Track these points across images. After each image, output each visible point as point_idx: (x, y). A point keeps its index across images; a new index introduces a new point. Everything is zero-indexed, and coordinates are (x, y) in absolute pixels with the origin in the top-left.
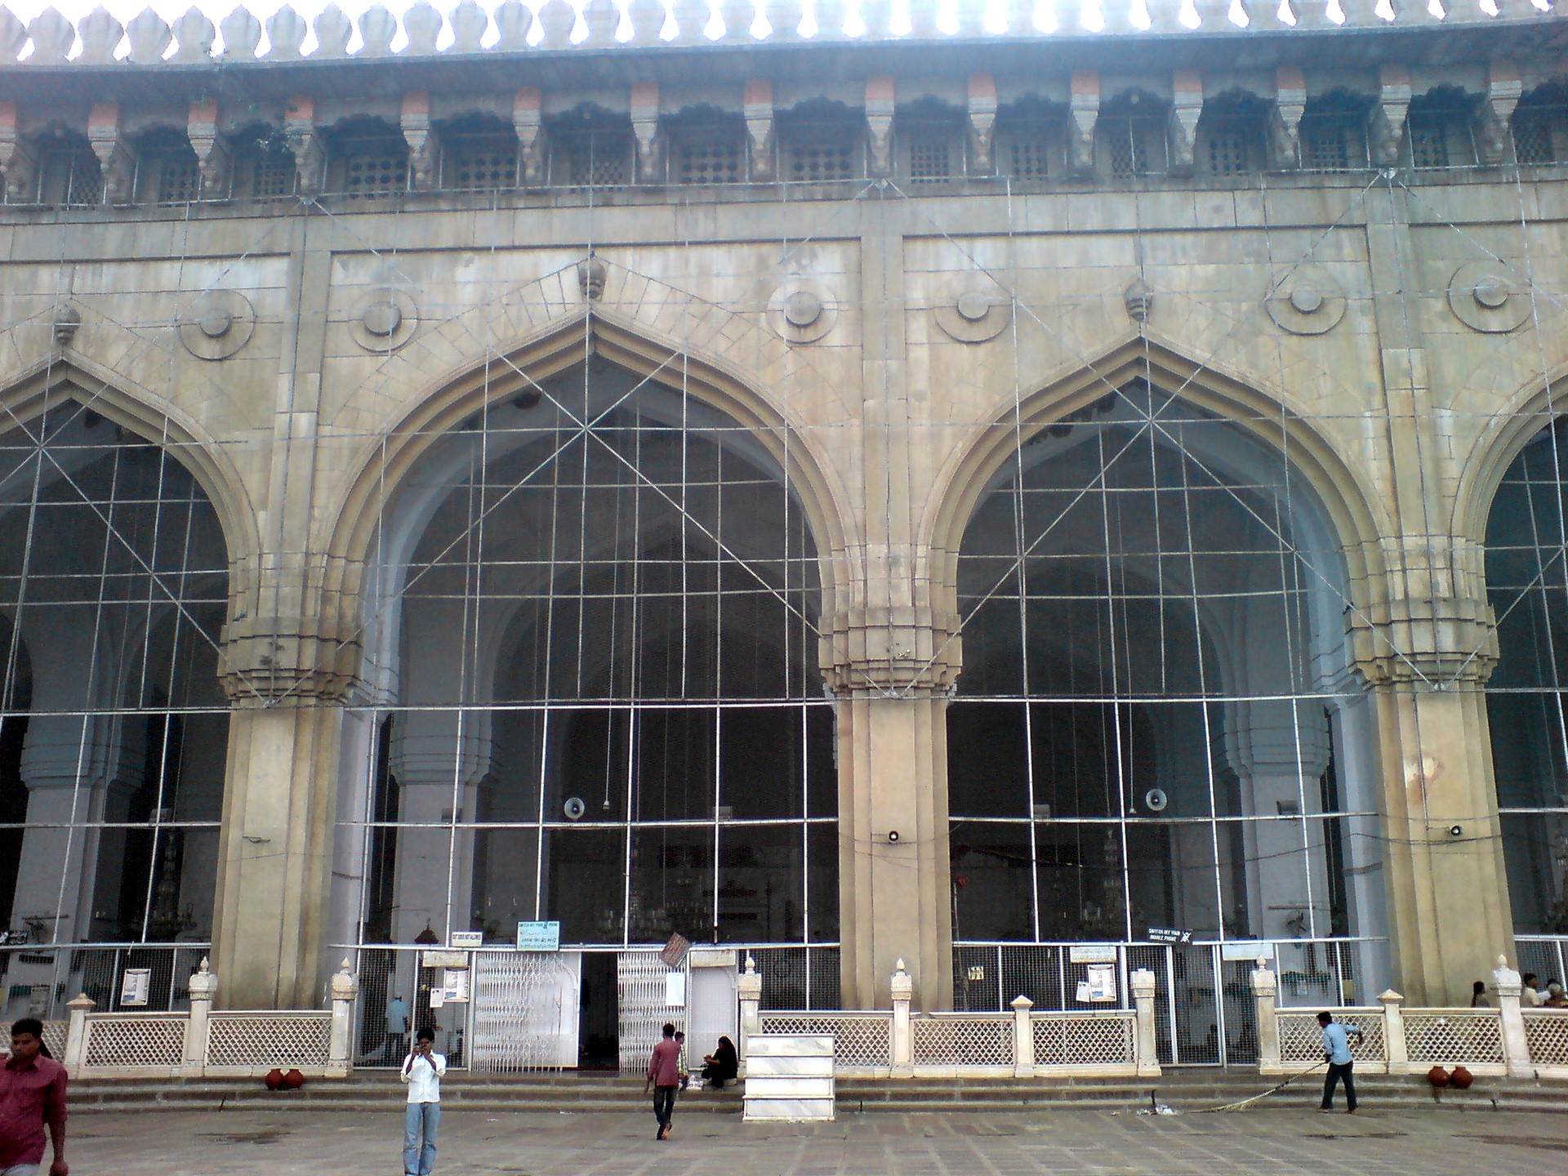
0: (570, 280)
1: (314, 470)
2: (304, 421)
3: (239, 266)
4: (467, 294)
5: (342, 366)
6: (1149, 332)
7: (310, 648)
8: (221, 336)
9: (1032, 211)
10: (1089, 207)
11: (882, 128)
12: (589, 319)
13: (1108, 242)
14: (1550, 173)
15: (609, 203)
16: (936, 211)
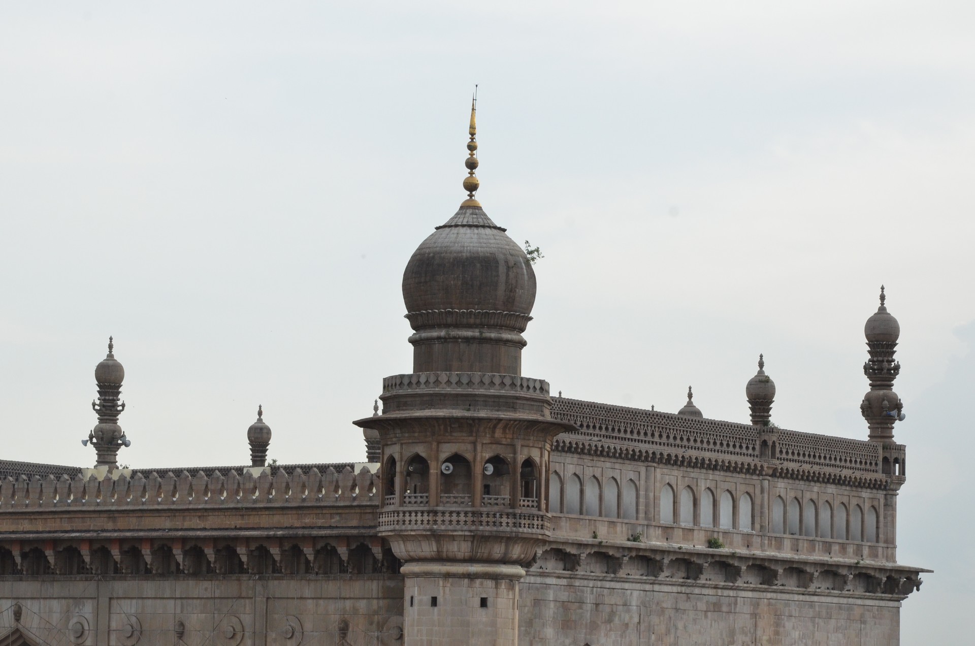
0: (11, 613)
6: (182, 644)
9: (149, 587)
10: (167, 587)
11: (87, 559)
12: (17, 630)
13: (172, 602)
14: (312, 577)
15: (21, 580)
16: (120, 587)
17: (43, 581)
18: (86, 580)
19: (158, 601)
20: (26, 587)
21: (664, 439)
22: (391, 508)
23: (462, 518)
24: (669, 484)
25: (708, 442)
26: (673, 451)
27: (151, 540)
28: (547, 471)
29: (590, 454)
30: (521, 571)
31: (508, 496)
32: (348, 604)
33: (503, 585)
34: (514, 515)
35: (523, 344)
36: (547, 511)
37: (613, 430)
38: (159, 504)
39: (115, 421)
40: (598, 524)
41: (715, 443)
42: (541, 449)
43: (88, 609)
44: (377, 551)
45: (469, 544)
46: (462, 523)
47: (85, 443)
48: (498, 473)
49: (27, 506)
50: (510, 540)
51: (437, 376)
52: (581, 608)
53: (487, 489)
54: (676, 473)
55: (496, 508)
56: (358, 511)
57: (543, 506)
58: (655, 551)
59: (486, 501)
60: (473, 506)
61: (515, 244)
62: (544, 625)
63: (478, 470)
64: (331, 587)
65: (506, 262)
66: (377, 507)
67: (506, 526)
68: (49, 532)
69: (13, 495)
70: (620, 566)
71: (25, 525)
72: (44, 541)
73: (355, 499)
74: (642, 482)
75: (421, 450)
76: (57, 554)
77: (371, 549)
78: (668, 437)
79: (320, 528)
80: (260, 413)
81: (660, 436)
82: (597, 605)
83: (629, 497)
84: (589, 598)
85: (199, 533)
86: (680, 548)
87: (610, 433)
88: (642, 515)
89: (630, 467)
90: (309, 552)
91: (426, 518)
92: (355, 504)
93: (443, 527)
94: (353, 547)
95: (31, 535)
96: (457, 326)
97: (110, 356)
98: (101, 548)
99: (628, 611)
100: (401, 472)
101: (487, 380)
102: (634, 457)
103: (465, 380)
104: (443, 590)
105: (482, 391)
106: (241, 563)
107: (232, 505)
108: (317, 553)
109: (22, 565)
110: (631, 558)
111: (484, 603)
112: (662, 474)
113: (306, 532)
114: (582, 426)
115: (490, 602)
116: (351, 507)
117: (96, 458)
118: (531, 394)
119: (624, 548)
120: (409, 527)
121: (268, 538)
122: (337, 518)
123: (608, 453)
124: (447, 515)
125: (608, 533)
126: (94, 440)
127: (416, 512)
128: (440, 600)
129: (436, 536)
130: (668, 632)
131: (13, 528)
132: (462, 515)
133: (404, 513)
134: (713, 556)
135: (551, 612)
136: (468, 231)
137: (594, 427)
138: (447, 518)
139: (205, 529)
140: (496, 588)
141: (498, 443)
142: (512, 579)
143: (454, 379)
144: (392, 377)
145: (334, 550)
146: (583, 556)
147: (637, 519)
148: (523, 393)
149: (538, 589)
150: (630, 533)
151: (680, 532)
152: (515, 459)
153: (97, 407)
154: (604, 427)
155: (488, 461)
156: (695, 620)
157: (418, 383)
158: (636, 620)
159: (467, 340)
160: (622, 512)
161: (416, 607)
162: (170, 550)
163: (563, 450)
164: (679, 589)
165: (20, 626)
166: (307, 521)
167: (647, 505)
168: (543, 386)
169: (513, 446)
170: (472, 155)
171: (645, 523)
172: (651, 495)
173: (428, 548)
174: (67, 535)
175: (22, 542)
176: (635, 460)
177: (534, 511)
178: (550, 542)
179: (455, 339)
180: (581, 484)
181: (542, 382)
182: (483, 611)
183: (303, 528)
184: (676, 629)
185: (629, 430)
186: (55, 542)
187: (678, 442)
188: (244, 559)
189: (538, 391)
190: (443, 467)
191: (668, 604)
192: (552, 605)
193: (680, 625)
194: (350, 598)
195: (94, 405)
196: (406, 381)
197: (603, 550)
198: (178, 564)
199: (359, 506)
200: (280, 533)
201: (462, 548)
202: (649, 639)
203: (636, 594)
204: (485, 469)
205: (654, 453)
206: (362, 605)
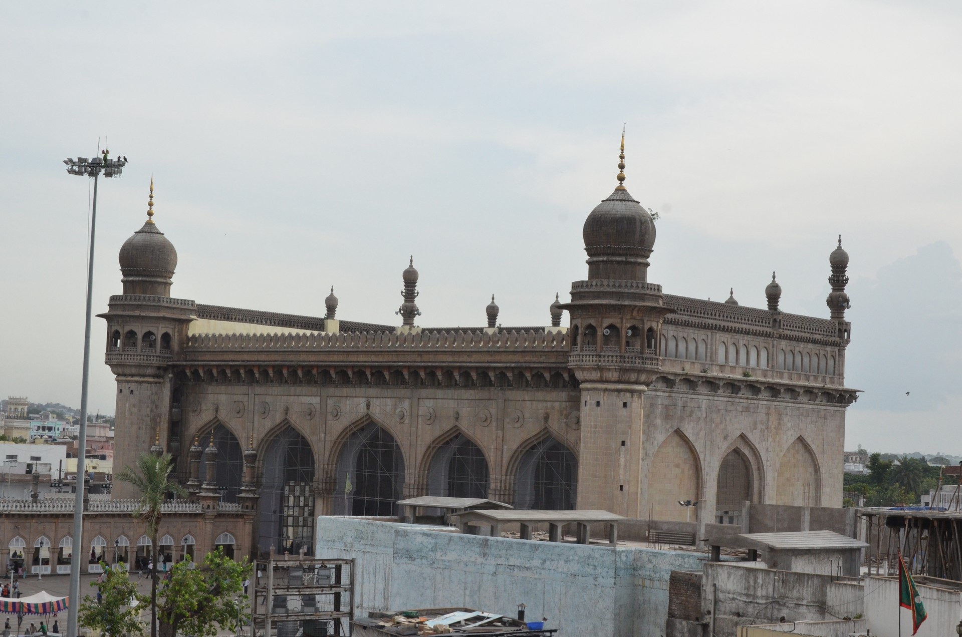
0: (364, 405)
1: (325, 446)
2: (323, 435)
3: (313, 398)
4: (348, 407)
5: (329, 422)
6: (457, 424)
7: (324, 484)
8: (310, 415)
9: (440, 393)
10: (450, 393)
11: (407, 377)
12: (368, 414)
13: (453, 401)
14: (530, 389)
15: (370, 387)
16: (424, 392)
17: (382, 388)
18: (406, 388)
19: (445, 401)
20: (373, 391)
21: (721, 318)
22: (575, 353)
23: (614, 359)
24: (723, 342)
25: (745, 319)
26: (726, 324)
27: (442, 368)
28: (660, 334)
29: (681, 325)
30: (644, 388)
31: (639, 348)
32: (549, 404)
33: (636, 396)
34: (643, 358)
35: (648, 265)
36: (660, 356)
37: (694, 312)
38: (446, 348)
39: (413, 301)
40: (685, 363)
41: (748, 320)
42: (658, 322)
43: (406, 404)
44: (566, 376)
45: (618, 373)
46: (614, 362)
47: (397, 313)
48: (634, 335)
49: (374, 347)
50: (640, 371)
51: (602, 282)
52: (675, 408)
53: (628, 344)
54: (727, 336)
55: (633, 354)
56: (555, 354)
57: (658, 353)
58: (715, 378)
59: (628, 350)
60: (620, 352)
61: (645, 211)
62: (655, 417)
63: (623, 333)
64: (540, 395)
65: (641, 220)
66: (567, 352)
67: (638, 364)
68: (386, 362)
69: (366, 342)
70: (697, 386)
71: (373, 358)
72: (383, 367)
73: (553, 347)
74: (709, 341)
75: (593, 322)
76: (390, 374)
77: (562, 375)
78: (723, 316)
79: (534, 362)
80: (493, 299)
81: (719, 316)
82: (684, 407)
83: (702, 348)
84: (680, 403)
85: (468, 364)
86: (729, 377)
87: (692, 314)
88: (708, 359)
89: (703, 332)
90: (528, 375)
91: (595, 358)
92: (554, 350)
93: (604, 364)
94: (553, 373)
95: (377, 364)
96: (613, 254)
97: (411, 266)
98: (414, 372)
99: (700, 411)
100: (581, 334)
101: (629, 285)
102: (706, 327)
103: (617, 284)
104: (603, 398)
105: (626, 290)
106: (491, 381)
107: (486, 350)
108: (533, 376)
109: (371, 380)
110: (703, 382)
111: (625, 405)
112: (720, 336)
113: (527, 365)
114: (678, 309)
115: (628, 405)
116: (551, 352)
117: (403, 321)
118: (652, 292)
119: (699, 377)
120: (585, 364)
121: (506, 367)
122: (544, 357)
123: (691, 325)
124: (606, 357)
125: (690, 368)
126: (402, 312)
127: (589, 356)
128: (601, 403)
129: (600, 369)
130: (721, 422)
131: (366, 359)
132: (614, 357)
133: (583, 355)
134: (746, 381)
135: (659, 411)
136: (619, 203)
137: (684, 310)
138: (606, 359)
139: (470, 362)
140: (632, 397)
141: (634, 319)
142: (640, 392)
143: (611, 284)
144: (577, 282)
145: (542, 376)
146: (677, 381)
147: (706, 360)
148: (648, 292)
149: (652, 398)
150: (702, 368)
151: (729, 368)
152: (643, 328)
153: (404, 294)
154: (689, 310)
155: (629, 328)
156: (736, 416)
157: (591, 285)
158: (704, 416)
159: (618, 262)
160: (698, 356)
161: (588, 407)
162: (452, 373)
163: (668, 323)
164: (728, 399)
165: (369, 412)
166: (527, 359)
167: (711, 353)
168: (659, 288)
169: (642, 320)
170: (622, 161)
171: (710, 363)
172: (714, 348)
173: (596, 375)
174: (396, 364)
175: (371, 367)
176: (706, 329)
177: (653, 356)
178: (660, 373)
179: (612, 262)
180: (677, 341)
181: (659, 286)
182: (624, 410)
183: (525, 362)
184: (726, 421)
185: (703, 312)
186: (389, 368)
187: (729, 319)
188: (493, 379)
189: (656, 291)
190: (604, 331)
191: (722, 407)
192: (660, 407)
193: (728, 419)
194: (550, 401)
195: (402, 292)
196: (585, 285)
197: (688, 378)
198: (456, 381)
199: (556, 351)
200: (513, 365)
201: (614, 376)
202: (711, 426)
203: (704, 401)
204: (627, 333)
205: (716, 325)
206: (557, 404)
